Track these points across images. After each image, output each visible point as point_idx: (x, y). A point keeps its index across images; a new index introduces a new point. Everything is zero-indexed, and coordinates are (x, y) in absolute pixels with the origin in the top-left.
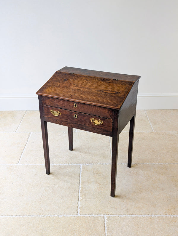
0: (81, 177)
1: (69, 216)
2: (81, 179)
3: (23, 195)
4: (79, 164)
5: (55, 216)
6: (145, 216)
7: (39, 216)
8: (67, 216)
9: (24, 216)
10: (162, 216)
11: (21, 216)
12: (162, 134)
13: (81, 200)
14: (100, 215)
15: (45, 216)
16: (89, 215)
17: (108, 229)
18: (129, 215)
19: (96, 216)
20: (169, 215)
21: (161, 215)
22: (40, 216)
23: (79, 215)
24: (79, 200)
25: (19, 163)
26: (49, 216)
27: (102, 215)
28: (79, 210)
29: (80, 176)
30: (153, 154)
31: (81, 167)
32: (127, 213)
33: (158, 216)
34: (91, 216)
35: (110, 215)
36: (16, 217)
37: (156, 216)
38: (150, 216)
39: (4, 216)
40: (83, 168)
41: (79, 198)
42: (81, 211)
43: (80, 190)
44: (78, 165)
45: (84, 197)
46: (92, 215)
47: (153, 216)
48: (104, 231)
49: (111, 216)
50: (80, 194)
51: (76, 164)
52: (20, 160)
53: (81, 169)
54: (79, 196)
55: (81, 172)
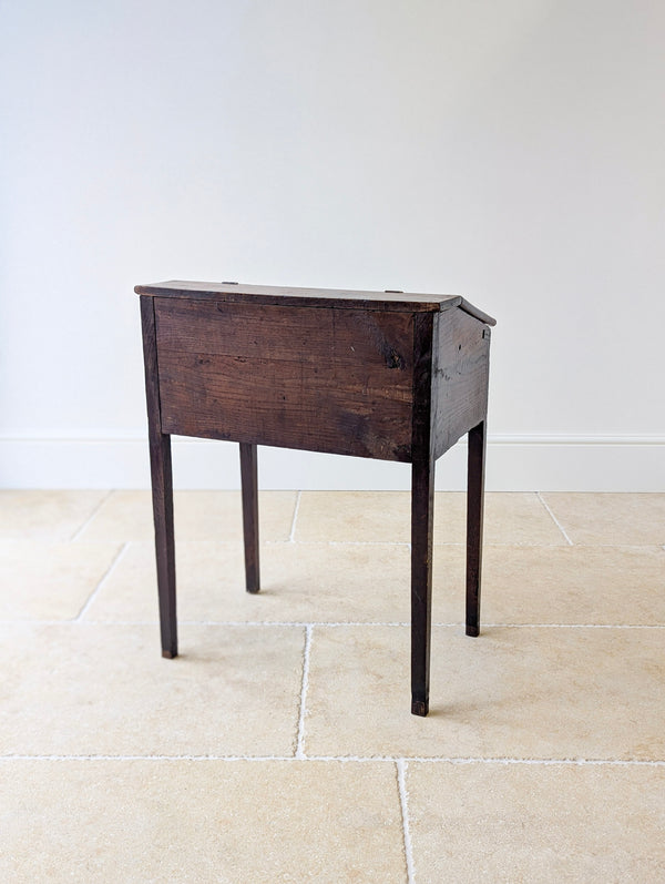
0: (307, 657)
1: (263, 759)
2: (308, 663)
3: (90, 703)
4: (304, 625)
5: (211, 757)
6: (552, 763)
7: (149, 757)
8: (255, 759)
9: (92, 758)
10: (617, 762)
11: (83, 758)
12: (604, 553)
13: (310, 716)
14: (380, 759)
15: (173, 758)
16: (341, 759)
17: (412, 794)
18: (489, 761)
19: (366, 759)
20: (643, 760)
21: (611, 760)
22: (154, 758)
23: (301, 755)
24: (302, 719)
25: (79, 621)
26: (187, 758)
27: (390, 759)
28: (300, 745)
29: (307, 653)
30: (573, 601)
31: (310, 632)
32: (485, 752)
33: (601, 762)
34: (347, 759)
35: (417, 759)
36: (63, 759)
37: (594, 763)
38: (568, 762)
39: (16, 757)
40: (314, 634)
41: (302, 713)
42: (307, 749)
43: (304, 692)
44: (297, 625)
45: (320, 709)
46: (351, 759)
47: (580, 764)
48: (397, 801)
49: (422, 760)
50: (303, 702)
51: (290, 625)
52: (85, 610)
53: (309, 638)
54: (303, 707)
55: (309, 644)
